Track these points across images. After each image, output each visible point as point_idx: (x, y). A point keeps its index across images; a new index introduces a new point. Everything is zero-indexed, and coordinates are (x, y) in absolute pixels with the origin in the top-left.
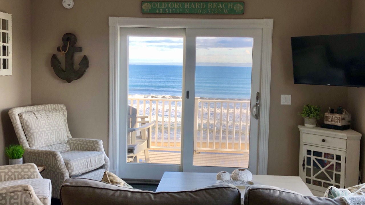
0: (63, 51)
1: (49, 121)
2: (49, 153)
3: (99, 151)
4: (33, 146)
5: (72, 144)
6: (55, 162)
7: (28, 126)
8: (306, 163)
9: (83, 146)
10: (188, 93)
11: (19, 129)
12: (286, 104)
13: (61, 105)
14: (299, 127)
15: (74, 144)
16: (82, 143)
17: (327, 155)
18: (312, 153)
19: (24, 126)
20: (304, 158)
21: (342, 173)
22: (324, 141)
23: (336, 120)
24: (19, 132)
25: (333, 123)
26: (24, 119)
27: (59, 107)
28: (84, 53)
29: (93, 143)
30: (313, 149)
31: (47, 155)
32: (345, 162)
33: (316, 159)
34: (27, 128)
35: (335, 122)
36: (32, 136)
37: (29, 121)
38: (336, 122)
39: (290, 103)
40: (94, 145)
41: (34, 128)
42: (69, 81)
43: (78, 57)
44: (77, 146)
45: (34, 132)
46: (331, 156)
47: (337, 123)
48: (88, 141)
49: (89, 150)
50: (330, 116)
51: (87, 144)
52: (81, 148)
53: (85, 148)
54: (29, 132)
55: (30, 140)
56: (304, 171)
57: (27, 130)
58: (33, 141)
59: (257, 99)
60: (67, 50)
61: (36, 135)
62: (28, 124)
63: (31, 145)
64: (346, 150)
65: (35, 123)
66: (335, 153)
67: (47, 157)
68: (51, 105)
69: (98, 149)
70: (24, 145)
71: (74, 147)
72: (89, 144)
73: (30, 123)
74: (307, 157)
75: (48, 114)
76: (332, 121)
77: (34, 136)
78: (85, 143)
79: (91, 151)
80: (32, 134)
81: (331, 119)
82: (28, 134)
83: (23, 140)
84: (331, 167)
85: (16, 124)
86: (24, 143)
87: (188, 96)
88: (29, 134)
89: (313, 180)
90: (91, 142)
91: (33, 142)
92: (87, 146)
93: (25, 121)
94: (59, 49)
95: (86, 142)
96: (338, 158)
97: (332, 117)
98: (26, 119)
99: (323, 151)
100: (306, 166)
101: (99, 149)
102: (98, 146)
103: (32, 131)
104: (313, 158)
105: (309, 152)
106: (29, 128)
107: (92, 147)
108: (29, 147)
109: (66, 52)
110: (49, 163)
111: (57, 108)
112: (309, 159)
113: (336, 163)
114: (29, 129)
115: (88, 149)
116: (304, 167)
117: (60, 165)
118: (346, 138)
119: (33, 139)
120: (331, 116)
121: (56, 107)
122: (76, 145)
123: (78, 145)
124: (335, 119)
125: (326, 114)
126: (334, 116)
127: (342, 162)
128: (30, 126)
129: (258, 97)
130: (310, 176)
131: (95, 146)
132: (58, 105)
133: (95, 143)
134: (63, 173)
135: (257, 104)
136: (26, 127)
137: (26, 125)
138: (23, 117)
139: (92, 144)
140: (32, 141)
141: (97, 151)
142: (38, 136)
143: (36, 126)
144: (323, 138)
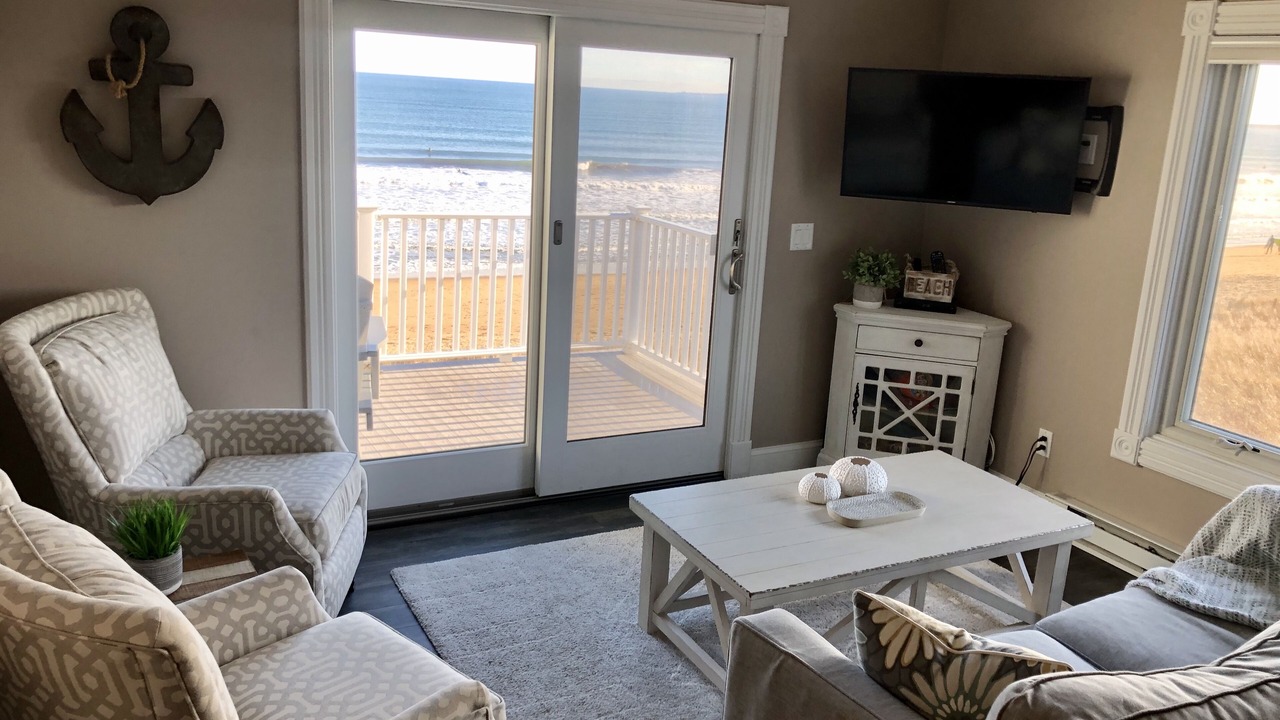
0: (117, 79)
1: (136, 366)
2: (235, 499)
3: (332, 451)
4: (118, 475)
5: (208, 436)
6: (268, 526)
7: (88, 402)
8: (860, 400)
9: (259, 436)
10: (557, 226)
11: (58, 419)
12: (801, 247)
13: (132, 293)
14: (838, 307)
15: (217, 434)
16: (253, 427)
17: (921, 378)
18: (881, 374)
19: (71, 403)
20: (857, 387)
21: (961, 419)
22: (919, 343)
23: (939, 288)
24: (59, 431)
25: (931, 296)
26: (67, 378)
27: (129, 302)
28: (201, 90)
29: (306, 425)
30: (882, 365)
31: (224, 506)
32: (972, 393)
33: (890, 388)
34: (86, 410)
35: (935, 293)
36: (109, 439)
37: (85, 378)
38: (939, 293)
39: (809, 246)
40: (311, 430)
41: (108, 405)
42: (148, 198)
43: (175, 105)
44: (231, 438)
45: (111, 421)
46: (936, 380)
47: (940, 296)
48: (278, 419)
49: (288, 451)
50: (922, 278)
51: (277, 429)
52: (252, 444)
53: (268, 445)
54: (95, 422)
55: (105, 453)
56: (855, 420)
57: (88, 419)
58: (116, 454)
59: (736, 239)
60: (140, 75)
61: (121, 428)
62: (85, 392)
63: (111, 473)
64: (975, 364)
65: (104, 382)
66: (945, 371)
67: (224, 514)
68: (97, 297)
69: (328, 442)
70: (89, 479)
71: (218, 442)
72: (284, 428)
73: (91, 385)
74: (866, 386)
75: (122, 339)
76: (927, 290)
77: (114, 434)
78: (268, 427)
79: (298, 452)
80: (107, 430)
81: (923, 286)
82: (91, 432)
83: (82, 462)
84: (933, 406)
85: (44, 403)
86: (88, 471)
87: (557, 240)
88: (98, 432)
89: (879, 441)
90: (294, 420)
91: (116, 462)
92: (277, 437)
93: (72, 385)
94: (96, 71)
95: (272, 422)
96: (954, 382)
97: (929, 280)
98: (74, 372)
99: (914, 368)
100: (861, 408)
101: (331, 442)
102: (326, 431)
103: (104, 420)
104: (882, 385)
105: (871, 373)
106: (94, 406)
107: (301, 438)
108: (107, 484)
109: (135, 84)
110: (236, 534)
111: (120, 307)
112: (870, 391)
113: (947, 395)
114: (92, 413)
115: (285, 445)
116: (855, 409)
117: (289, 535)
118: (981, 335)
119: (115, 450)
120: (926, 278)
121: (117, 303)
122: (226, 435)
123: (235, 435)
124: (939, 286)
125: (909, 274)
126: (932, 279)
127: (964, 394)
128: (96, 401)
129: (739, 235)
130: (870, 430)
131: (314, 434)
132: (121, 293)
133: (311, 422)
134: (308, 561)
135: (734, 255)
136: (80, 407)
137: (81, 398)
138: (63, 366)
139: (302, 429)
140: (112, 456)
141: (324, 450)
142: (126, 430)
143: (112, 394)
144: (918, 336)
